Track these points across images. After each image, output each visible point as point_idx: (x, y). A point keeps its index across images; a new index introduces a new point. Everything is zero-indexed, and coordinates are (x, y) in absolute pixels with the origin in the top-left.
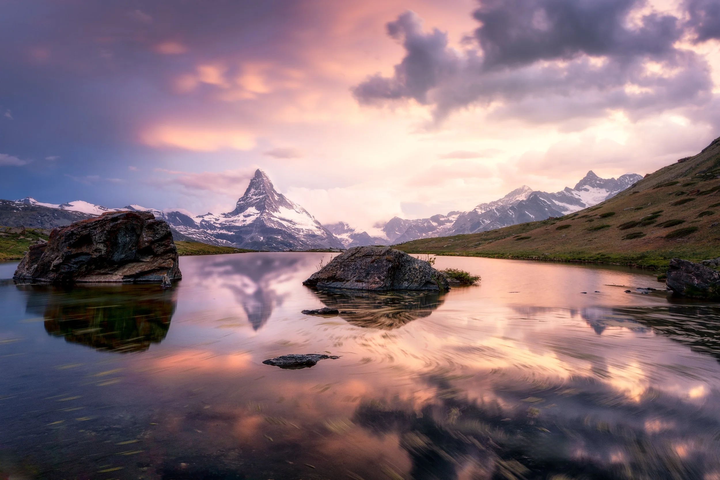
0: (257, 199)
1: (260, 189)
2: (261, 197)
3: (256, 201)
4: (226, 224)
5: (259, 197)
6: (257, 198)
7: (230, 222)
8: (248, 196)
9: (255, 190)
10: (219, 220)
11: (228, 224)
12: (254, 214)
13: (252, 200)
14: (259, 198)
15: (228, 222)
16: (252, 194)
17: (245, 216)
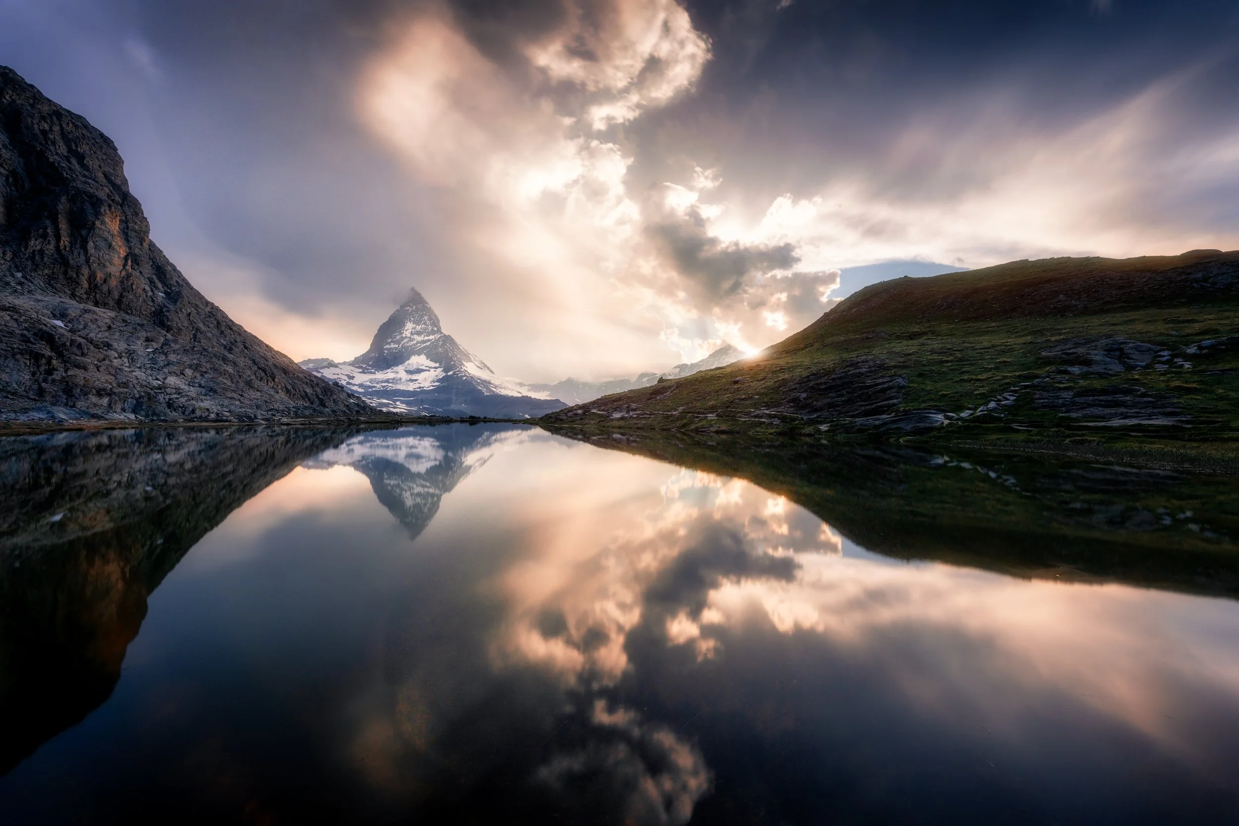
0: (424, 342)
1: (425, 324)
2: (431, 337)
3: (425, 345)
4: (375, 387)
5: (426, 338)
6: (423, 339)
7: (382, 382)
8: (404, 335)
9: (414, 325)
10: (354, 377)
11: (378, 386)
12: (428, 368)
13: (415, 342)
14: (429, 340)
15: (378, 383)
16: (410, 331)
17: (409, 372)
